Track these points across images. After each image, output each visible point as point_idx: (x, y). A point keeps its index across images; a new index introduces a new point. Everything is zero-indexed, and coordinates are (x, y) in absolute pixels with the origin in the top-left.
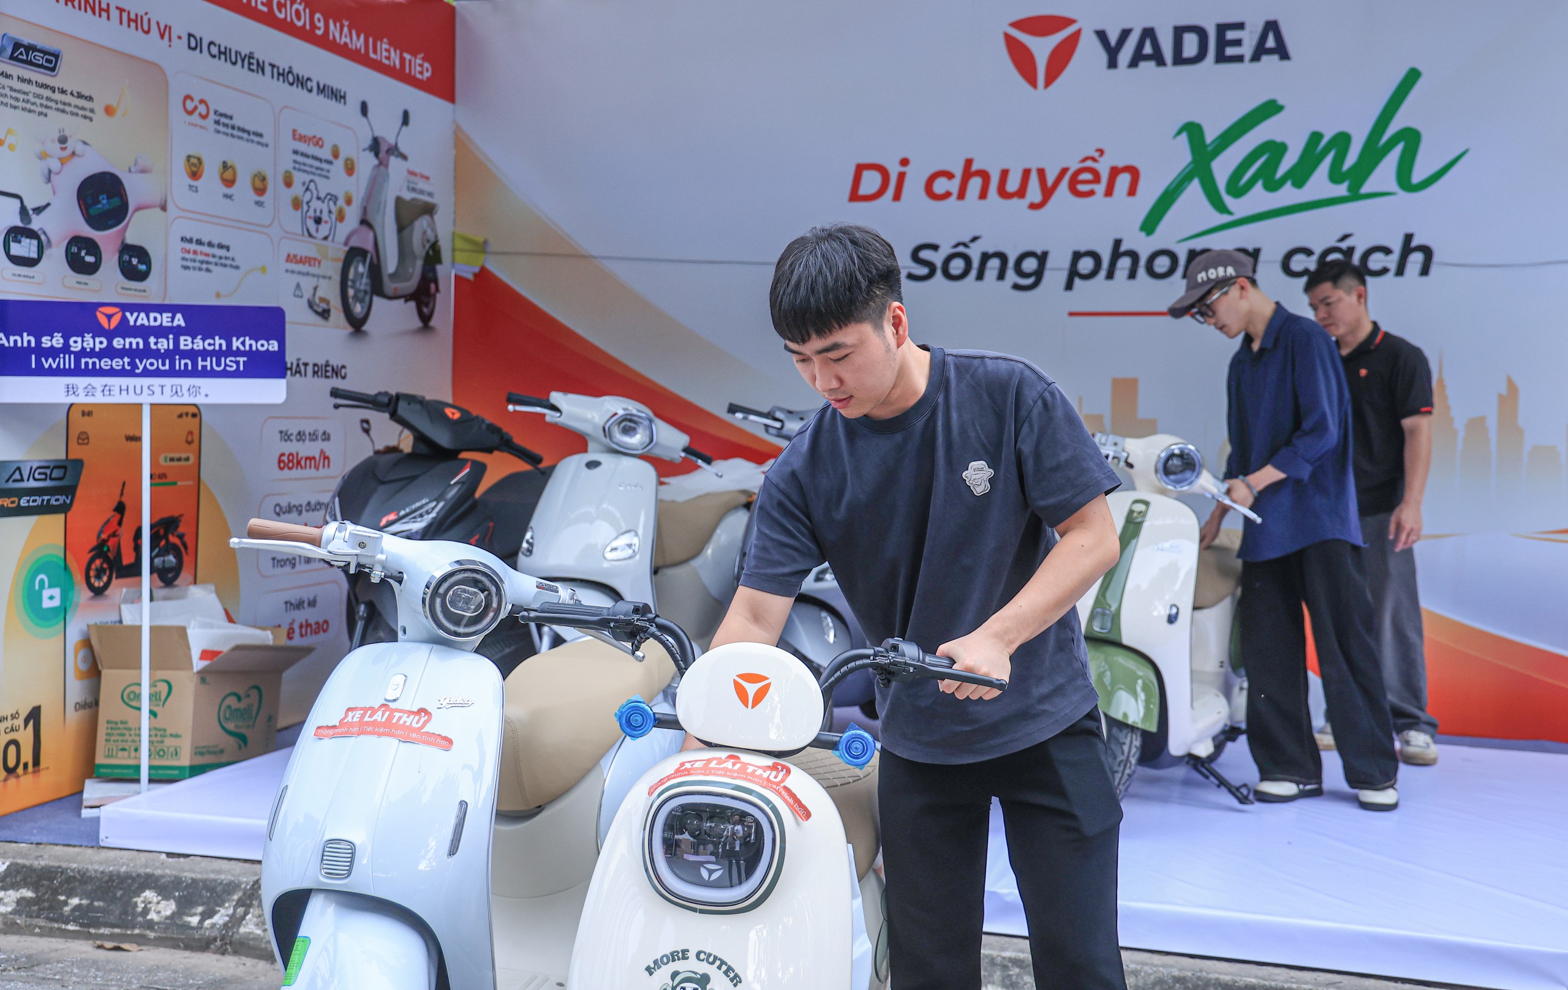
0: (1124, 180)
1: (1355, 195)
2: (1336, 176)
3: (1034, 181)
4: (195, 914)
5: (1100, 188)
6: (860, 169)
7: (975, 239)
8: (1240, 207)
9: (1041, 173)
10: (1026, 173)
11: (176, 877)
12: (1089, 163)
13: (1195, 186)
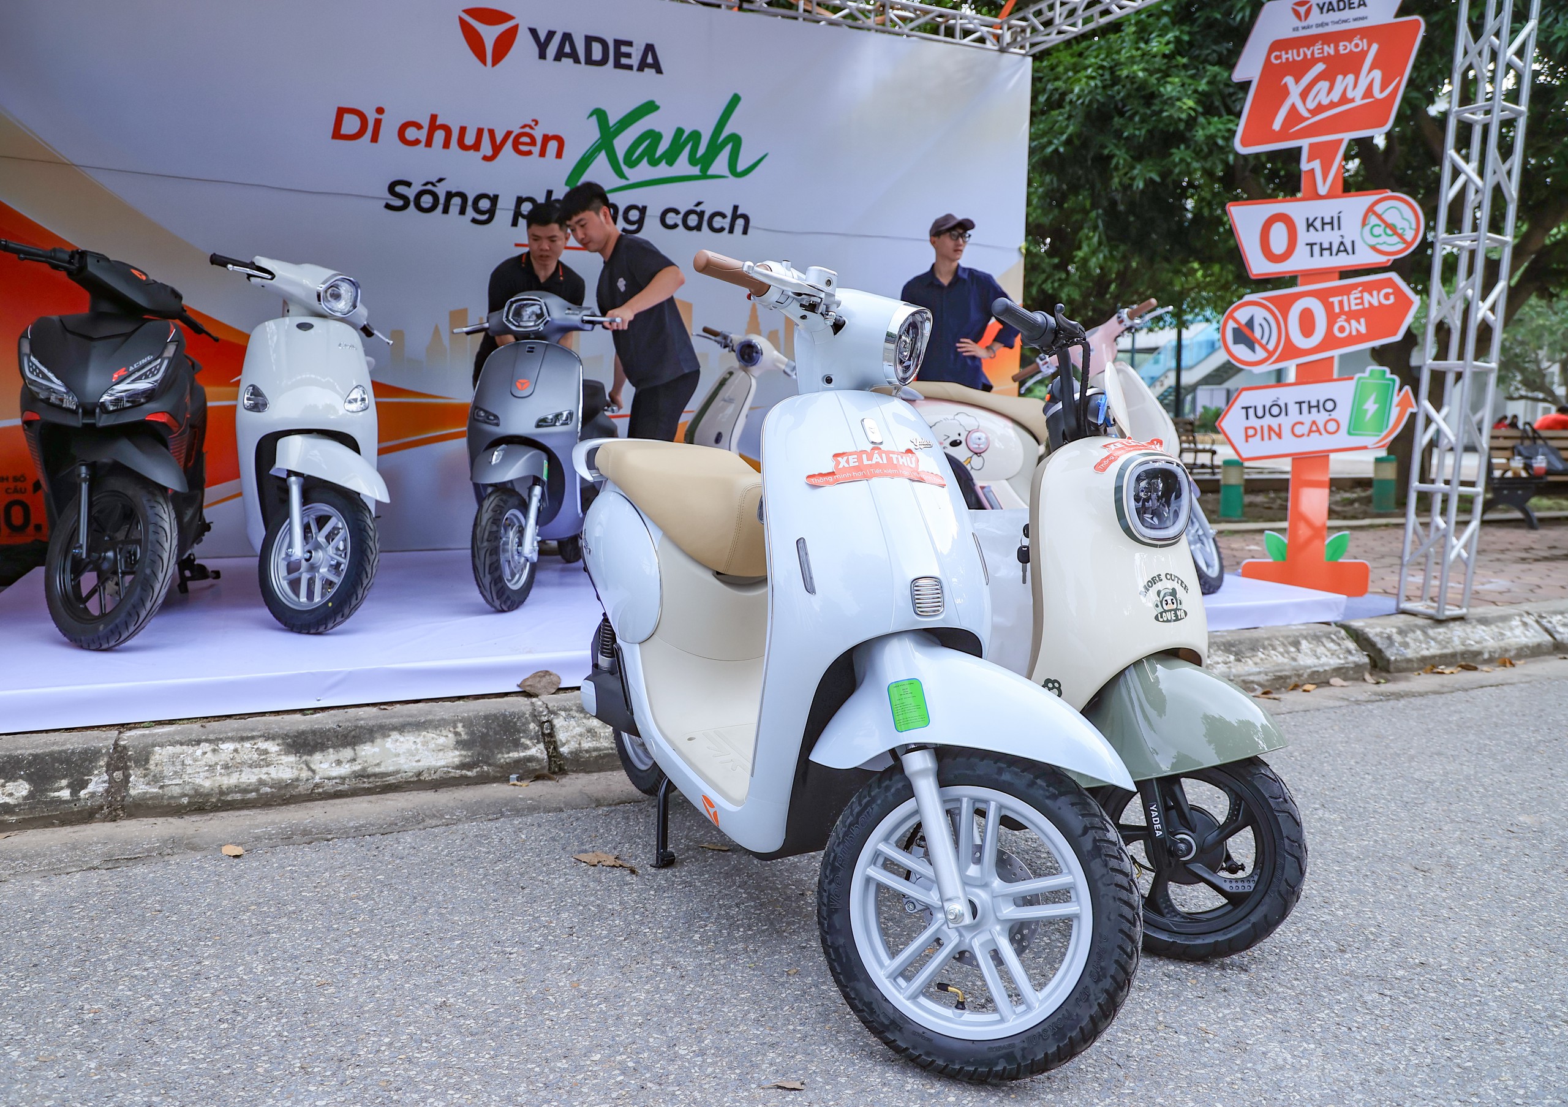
0: (553, 145)
1: (704, 176)
3: (486, 137)
4: (62, 788)
5: (536, 150)
6: (341, 112)
7: (440, 180)
9: (492, 133)
10: (480, 132)
12: (527, 130)
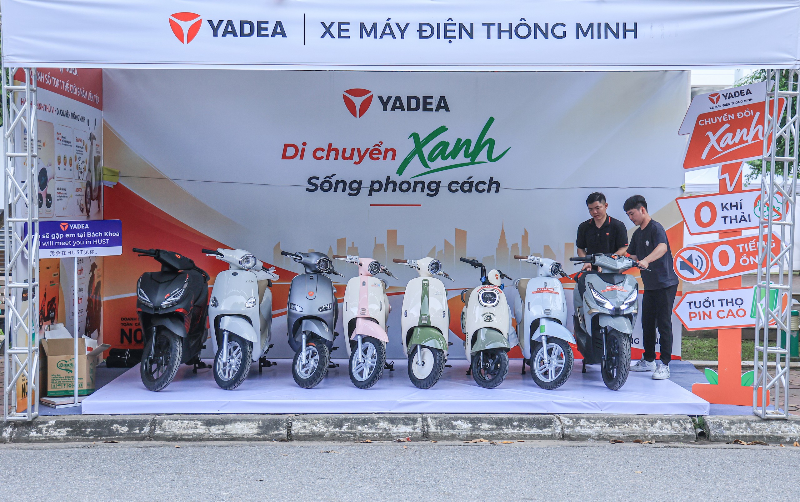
0: (390, 154)
1: (473, 162)
2: (466, 155)
3: (356, 152)
4: (137, 430)
5: (381, 157)
6: (286, 146)
7: (333, 175)
8: (433, 165)
9: (359, 150)
10: (353, 150)
11: (123, 420)
12: (377, 147)
13: (417, 156)
